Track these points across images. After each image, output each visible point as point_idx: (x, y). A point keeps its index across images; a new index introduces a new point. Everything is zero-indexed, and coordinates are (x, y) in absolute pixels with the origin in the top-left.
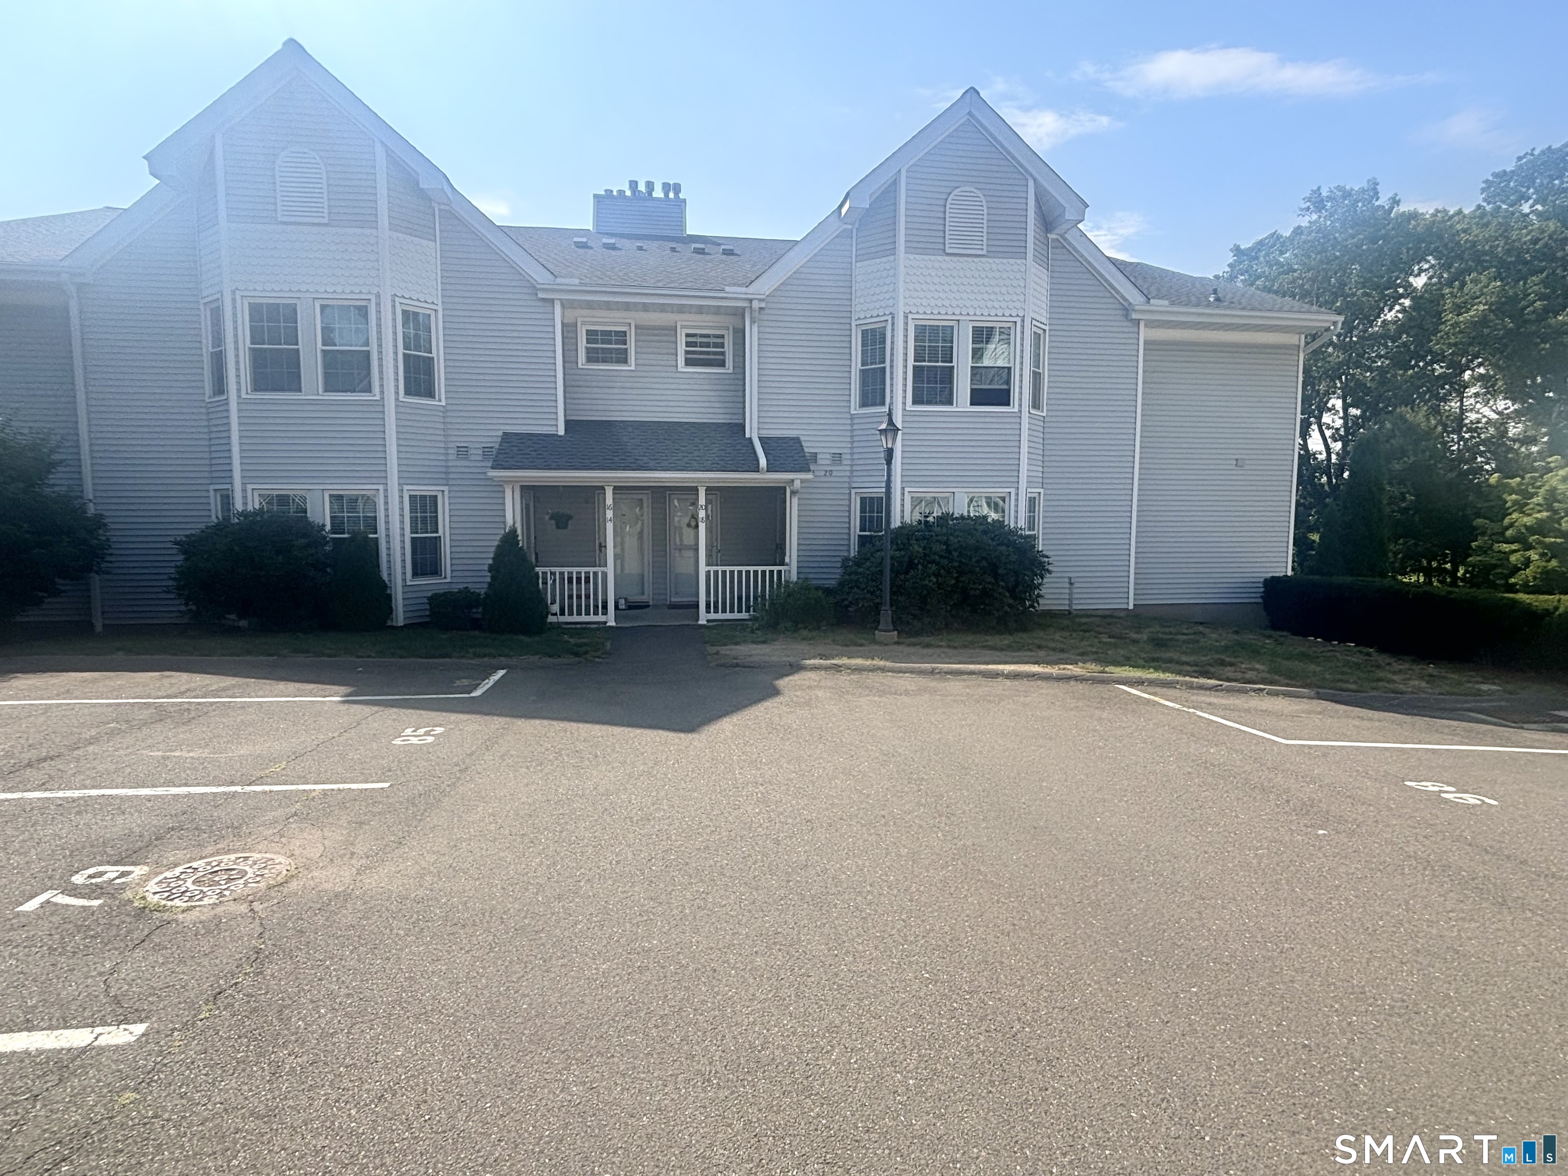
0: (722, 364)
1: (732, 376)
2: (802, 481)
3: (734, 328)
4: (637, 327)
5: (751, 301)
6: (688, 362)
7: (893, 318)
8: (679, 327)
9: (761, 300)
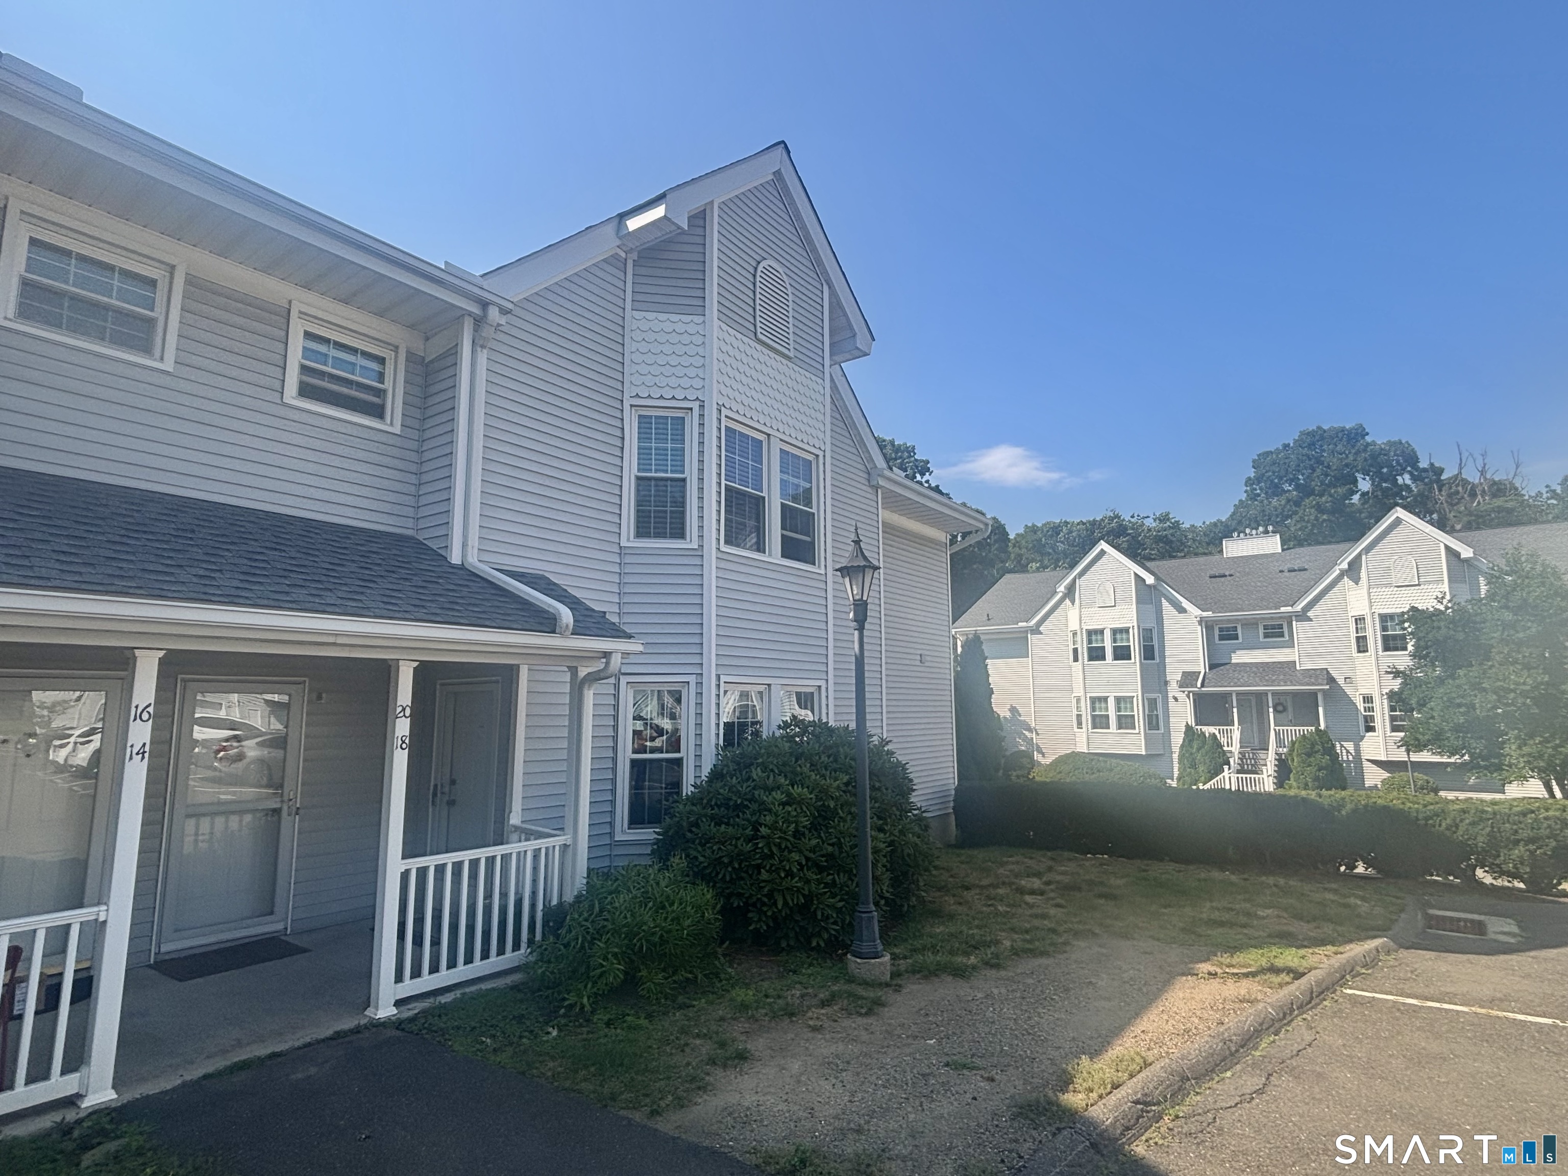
0: (378, 412)
1: (398, 441)
2: (626, 654)
3: (408, 352)
4: (191, 281)
5: (485, 305)
6: (305, 391)
7: (702, 407)
8: (294, 314)
9: (504, 311)
